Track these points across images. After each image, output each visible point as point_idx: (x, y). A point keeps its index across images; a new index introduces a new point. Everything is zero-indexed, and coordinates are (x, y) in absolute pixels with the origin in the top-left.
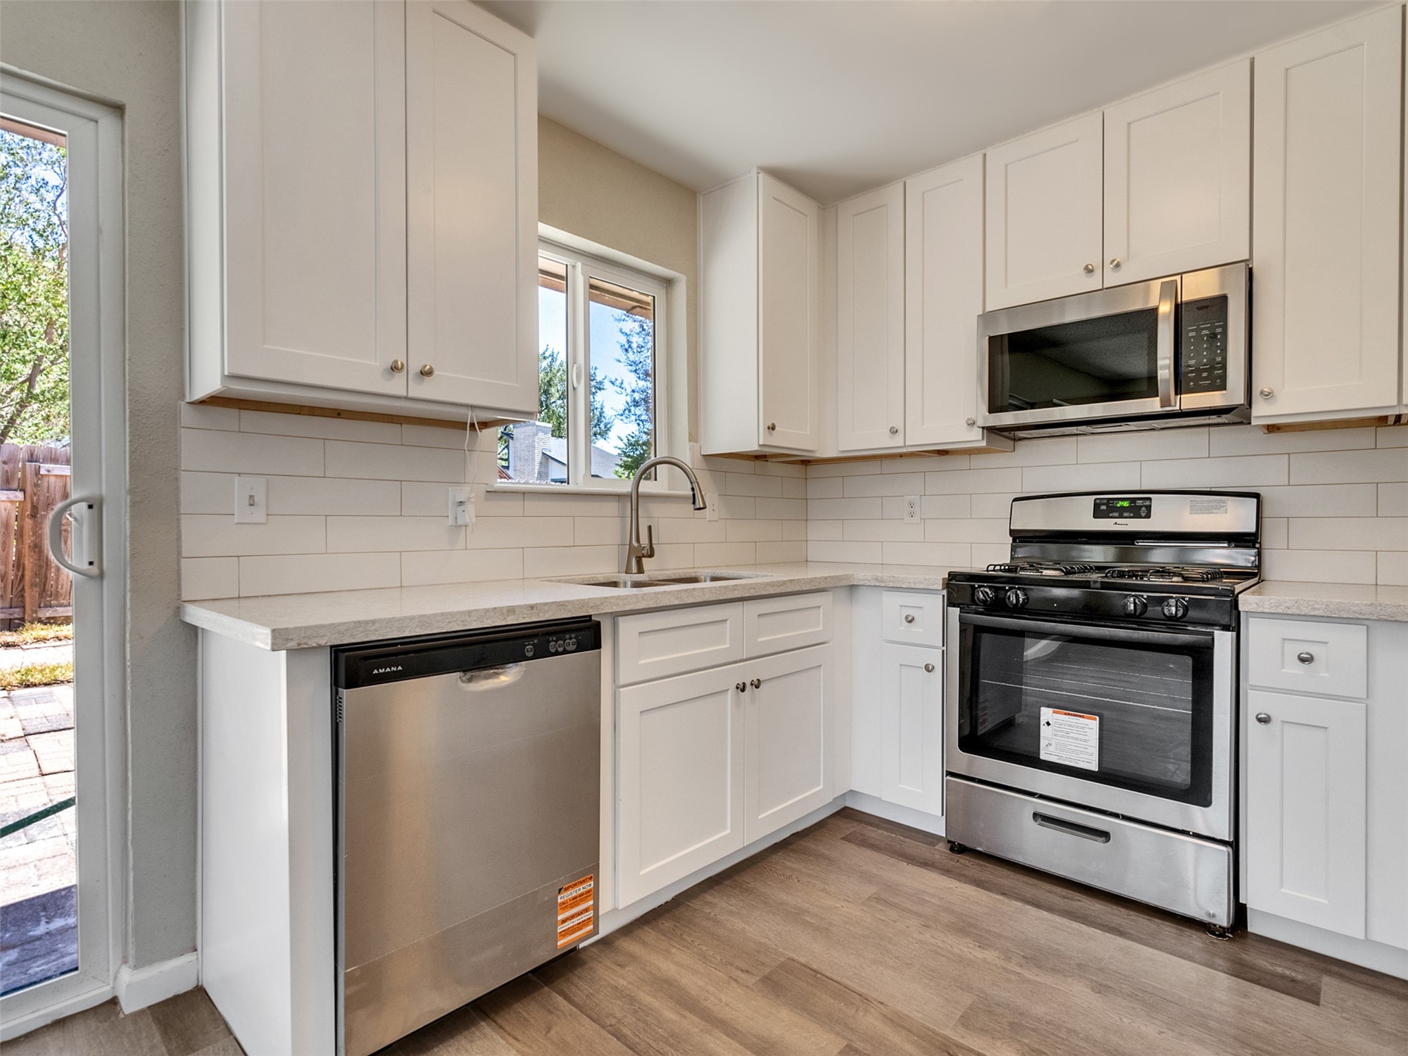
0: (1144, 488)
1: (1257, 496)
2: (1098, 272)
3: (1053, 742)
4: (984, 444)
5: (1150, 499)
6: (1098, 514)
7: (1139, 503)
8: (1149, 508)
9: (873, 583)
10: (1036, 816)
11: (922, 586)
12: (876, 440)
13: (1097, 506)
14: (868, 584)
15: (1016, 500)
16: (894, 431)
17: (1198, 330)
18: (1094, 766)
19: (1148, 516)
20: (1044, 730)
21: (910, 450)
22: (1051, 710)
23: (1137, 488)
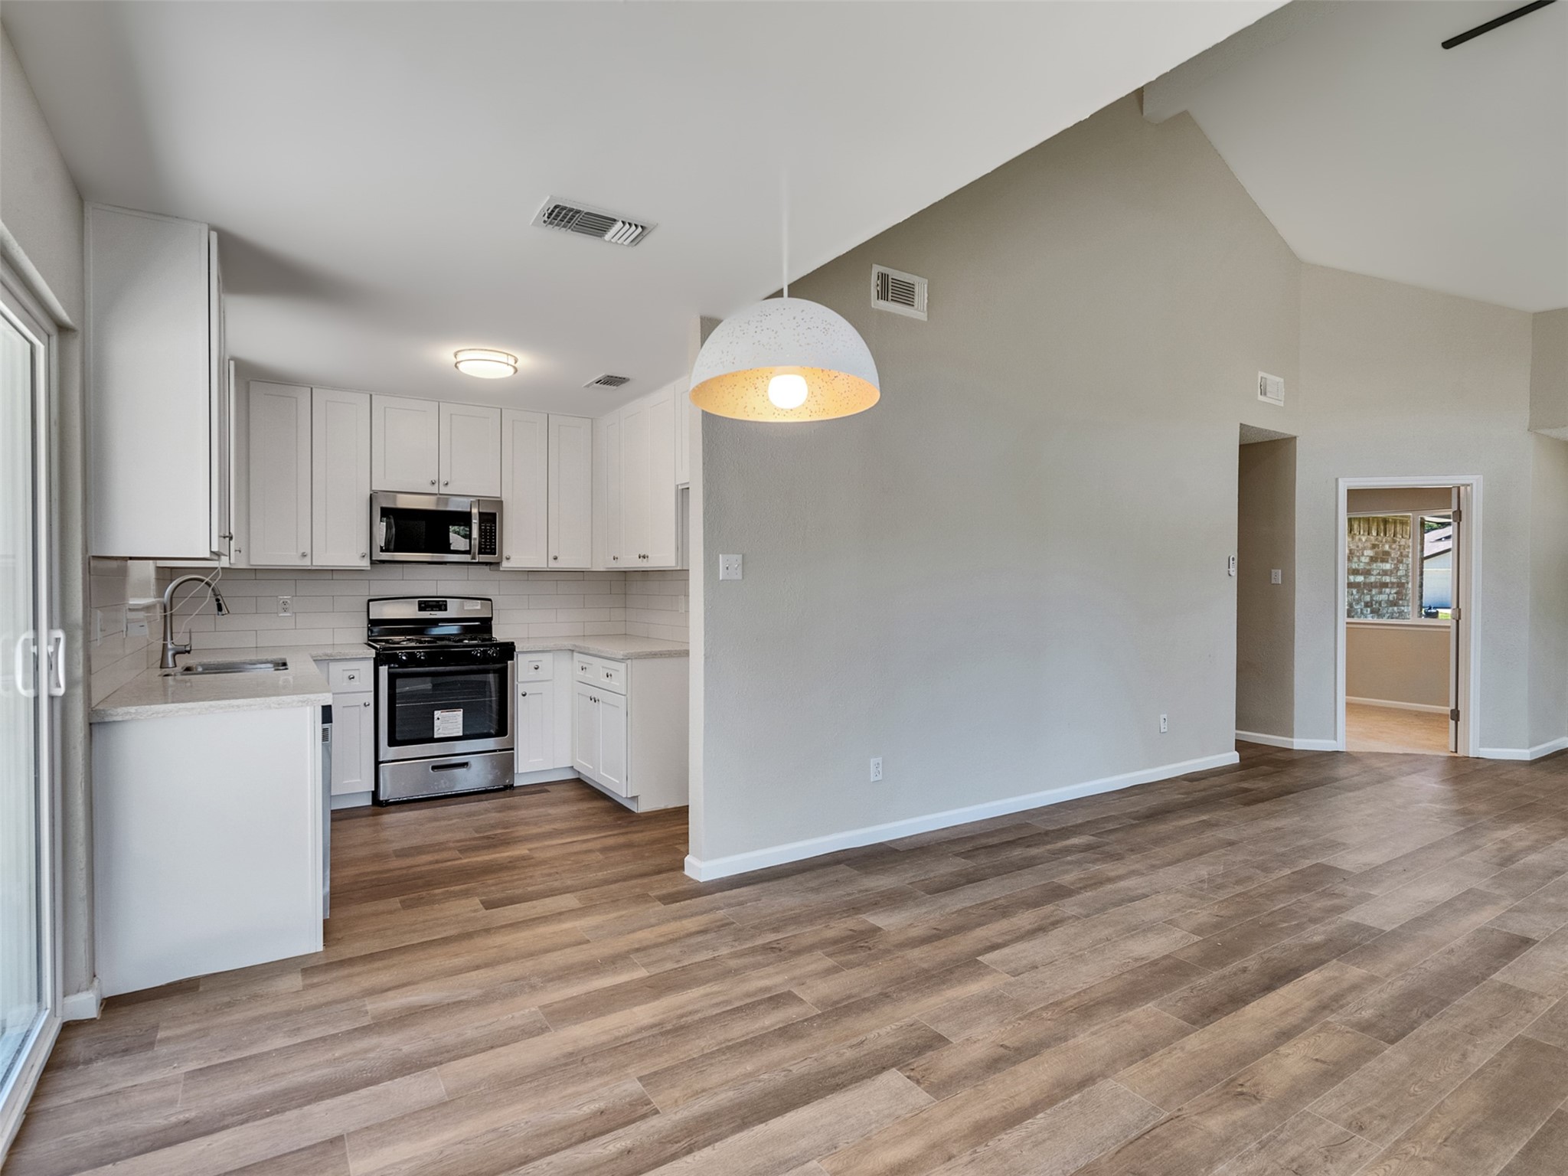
0: (439, 595)
1: (490, 600)
2: (437, 484)
3: (441, 727)
4: (369, 568)
5: (446, 601)
6: (421, 609)
7: (441, 603)
8: (446, 606)
9: (324, 658)
10: (434, 768)
11: (361, 656)
12: (292, 560)
13: (420, 603)
14: (320, 658)
15: (370, 601)
16: (304, 555)
17: (486, 526)
18: (461, 734)
19: (446, 610)
20: (436, 723)
21: (313, 568)
22: (440, 712)
23: (435, 595)
